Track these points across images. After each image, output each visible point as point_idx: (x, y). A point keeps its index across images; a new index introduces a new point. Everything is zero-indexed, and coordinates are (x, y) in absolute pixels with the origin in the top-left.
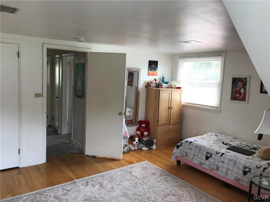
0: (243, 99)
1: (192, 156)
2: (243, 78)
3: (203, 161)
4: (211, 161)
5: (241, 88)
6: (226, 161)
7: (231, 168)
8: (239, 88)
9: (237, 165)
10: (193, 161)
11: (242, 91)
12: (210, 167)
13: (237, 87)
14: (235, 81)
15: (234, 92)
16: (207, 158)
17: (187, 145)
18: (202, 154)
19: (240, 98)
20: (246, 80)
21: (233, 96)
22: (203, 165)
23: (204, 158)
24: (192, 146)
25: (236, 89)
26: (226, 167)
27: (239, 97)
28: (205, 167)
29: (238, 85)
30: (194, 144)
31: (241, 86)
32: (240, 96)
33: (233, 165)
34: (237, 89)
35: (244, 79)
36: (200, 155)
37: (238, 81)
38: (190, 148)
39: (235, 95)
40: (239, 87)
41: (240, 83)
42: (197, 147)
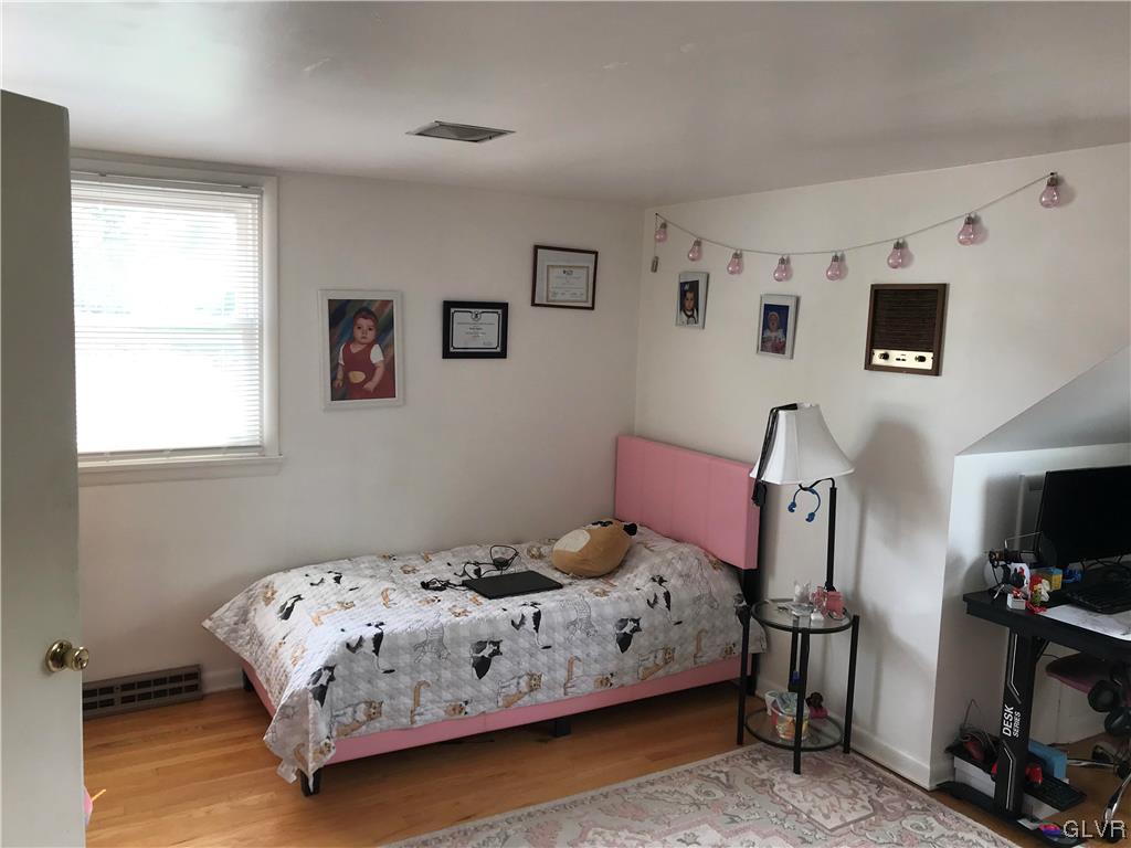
0: (386, 389)
1: (408, 702)
2: (376, 301)
3: (467, 693)
4: (504, 670)
5: (370, 346)
6: (559, 637)
7: (578, 653)
8: (363, 347)
9: (597, 628)
10: (417, 718)
11: (376, 355)
12: (500, 699)
13: (352, 340)
14: (342, 315)
15: (342, 362)
16: (482, 667)
17: (364, 663)
18: (456, 664)
19: (370, 386)
20: (387, 311)
21: (337, 382)
22: (468, 709)
23: (469, 672)
24: (395, 650)
25: (347, 348)
26: (562, 660)
27: (365, 382)
28: (482, 708)
29: (358, 334)
30: (401, 642)
31: (371, 335)
32: (369, 378)
33: (584, 635)
34: (355, 349)
35: (377, 304)
36: (447, 675)
37: (352, 314)
38: (388, 667)
39: (346, 377)
40: (363, 340)
41: (365, 323)
42: (418, 647)
